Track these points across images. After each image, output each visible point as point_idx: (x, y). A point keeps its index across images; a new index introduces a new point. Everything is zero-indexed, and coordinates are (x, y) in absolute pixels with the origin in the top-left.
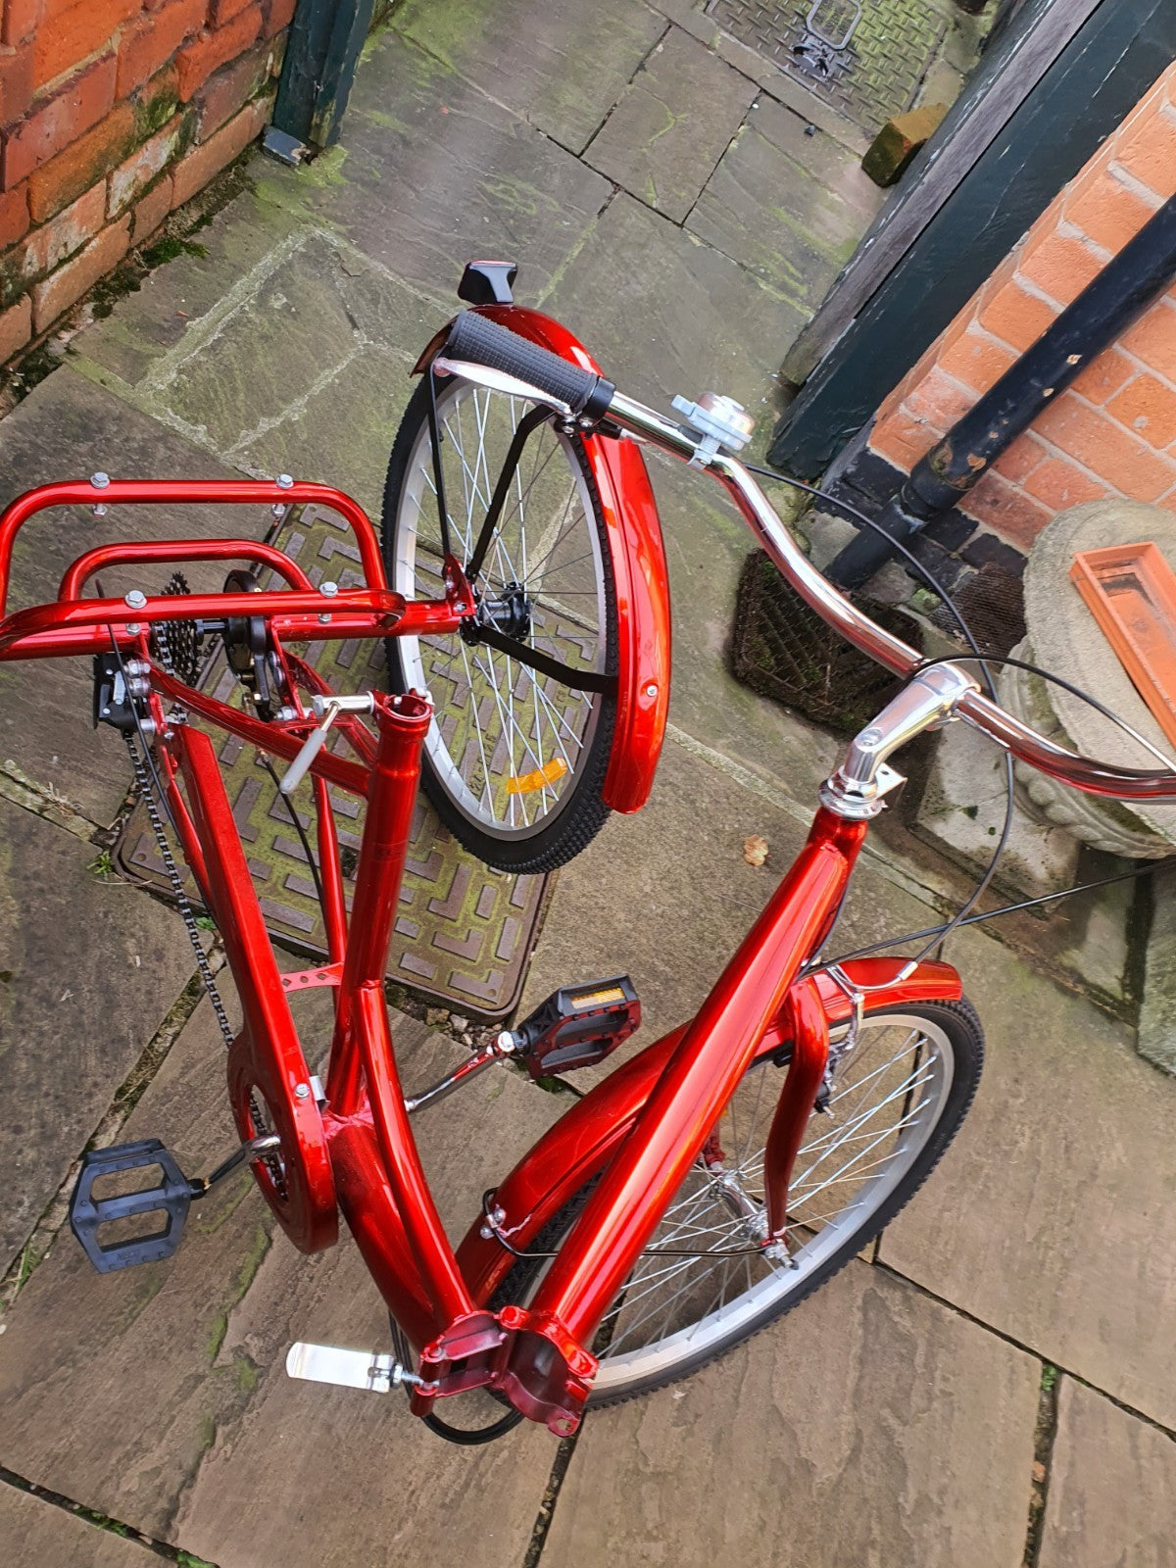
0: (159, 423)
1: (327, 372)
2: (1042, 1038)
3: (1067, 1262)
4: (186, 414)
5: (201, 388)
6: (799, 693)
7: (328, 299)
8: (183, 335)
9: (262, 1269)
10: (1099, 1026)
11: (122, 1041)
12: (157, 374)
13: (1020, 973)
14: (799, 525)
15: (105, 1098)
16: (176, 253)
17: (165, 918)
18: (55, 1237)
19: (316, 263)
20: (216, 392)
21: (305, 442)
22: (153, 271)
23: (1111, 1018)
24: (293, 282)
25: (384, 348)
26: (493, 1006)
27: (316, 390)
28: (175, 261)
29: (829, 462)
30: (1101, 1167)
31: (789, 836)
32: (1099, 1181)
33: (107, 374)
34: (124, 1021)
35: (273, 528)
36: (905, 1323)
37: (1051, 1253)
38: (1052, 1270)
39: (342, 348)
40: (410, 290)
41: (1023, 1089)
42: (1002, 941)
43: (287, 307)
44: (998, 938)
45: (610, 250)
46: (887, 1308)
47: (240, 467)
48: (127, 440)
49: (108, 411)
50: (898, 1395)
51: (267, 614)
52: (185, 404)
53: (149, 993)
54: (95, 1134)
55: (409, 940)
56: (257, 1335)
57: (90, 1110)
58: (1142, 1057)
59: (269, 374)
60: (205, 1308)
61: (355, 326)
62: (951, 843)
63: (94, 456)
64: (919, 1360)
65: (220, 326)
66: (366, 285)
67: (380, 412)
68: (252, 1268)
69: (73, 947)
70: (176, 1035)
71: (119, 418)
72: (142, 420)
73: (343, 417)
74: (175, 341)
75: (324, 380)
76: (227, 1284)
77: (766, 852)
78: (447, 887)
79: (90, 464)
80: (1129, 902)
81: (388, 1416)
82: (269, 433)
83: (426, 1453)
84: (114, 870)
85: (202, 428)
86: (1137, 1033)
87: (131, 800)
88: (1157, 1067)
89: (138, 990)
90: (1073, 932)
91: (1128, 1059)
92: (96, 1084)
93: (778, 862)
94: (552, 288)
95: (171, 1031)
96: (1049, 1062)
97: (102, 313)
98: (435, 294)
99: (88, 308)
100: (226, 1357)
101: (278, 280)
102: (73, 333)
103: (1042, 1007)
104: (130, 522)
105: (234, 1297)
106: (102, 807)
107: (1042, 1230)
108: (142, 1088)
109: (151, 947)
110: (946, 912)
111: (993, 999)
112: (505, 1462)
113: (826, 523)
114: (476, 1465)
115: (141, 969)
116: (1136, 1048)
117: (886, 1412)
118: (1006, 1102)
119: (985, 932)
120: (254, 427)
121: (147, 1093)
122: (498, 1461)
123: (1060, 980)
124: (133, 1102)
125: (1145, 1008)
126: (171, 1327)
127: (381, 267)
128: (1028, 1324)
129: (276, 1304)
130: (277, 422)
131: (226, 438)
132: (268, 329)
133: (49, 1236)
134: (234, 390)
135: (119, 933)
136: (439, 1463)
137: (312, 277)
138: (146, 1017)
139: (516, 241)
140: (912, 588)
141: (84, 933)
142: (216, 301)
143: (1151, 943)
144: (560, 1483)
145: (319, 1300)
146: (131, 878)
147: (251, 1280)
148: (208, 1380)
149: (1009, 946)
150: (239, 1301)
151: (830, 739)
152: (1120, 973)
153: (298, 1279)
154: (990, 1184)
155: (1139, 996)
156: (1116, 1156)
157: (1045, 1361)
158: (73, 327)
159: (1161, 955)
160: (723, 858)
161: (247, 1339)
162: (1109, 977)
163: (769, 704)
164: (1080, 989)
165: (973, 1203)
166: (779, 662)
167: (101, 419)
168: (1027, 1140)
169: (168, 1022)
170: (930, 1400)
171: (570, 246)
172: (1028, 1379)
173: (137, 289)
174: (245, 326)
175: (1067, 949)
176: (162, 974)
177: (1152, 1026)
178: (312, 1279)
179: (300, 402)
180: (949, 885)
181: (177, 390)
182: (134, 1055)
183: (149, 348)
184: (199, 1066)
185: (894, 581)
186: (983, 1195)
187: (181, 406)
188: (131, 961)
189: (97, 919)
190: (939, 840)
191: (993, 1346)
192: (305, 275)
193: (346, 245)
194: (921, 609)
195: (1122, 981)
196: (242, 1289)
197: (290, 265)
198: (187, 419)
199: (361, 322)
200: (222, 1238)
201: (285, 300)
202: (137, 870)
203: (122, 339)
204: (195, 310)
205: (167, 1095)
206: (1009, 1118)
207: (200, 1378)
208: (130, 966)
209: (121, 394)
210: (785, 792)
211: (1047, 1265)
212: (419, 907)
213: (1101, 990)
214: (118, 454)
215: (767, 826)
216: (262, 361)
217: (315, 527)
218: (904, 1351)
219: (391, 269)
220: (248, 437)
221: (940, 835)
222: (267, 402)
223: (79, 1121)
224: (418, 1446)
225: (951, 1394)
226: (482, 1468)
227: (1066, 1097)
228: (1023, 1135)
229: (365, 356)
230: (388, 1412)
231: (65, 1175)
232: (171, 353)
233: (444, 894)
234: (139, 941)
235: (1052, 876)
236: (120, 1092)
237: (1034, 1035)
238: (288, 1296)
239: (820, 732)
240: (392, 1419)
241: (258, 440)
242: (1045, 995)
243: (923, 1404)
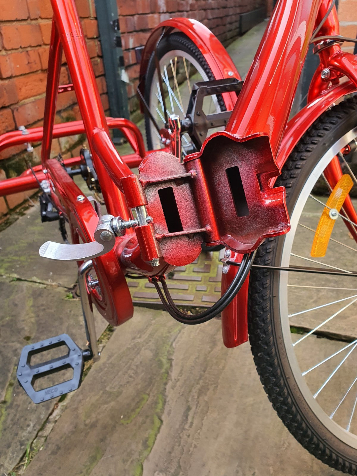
9: (159, 436)
18: (46, 440)
55: (204, 292)
56: (161, 471)
60: (129, 463)
68: (153, 437)
70: (104, 346)
76: (140, 446)
84: (73, 297)
95: (101, 345)
105: (145, 453)
106: (69, 282)
121: (92, 370)
133: (43, 439)
147: (154, 443)
150: (148, 455)
153: (181, 438)
169: (100, 342)
178: (189, 436)
196: (150, 449)
200: (135, 425)
205: (101, 369)
212: (205, 281)
231: (51, 409)
238: (176, 447)
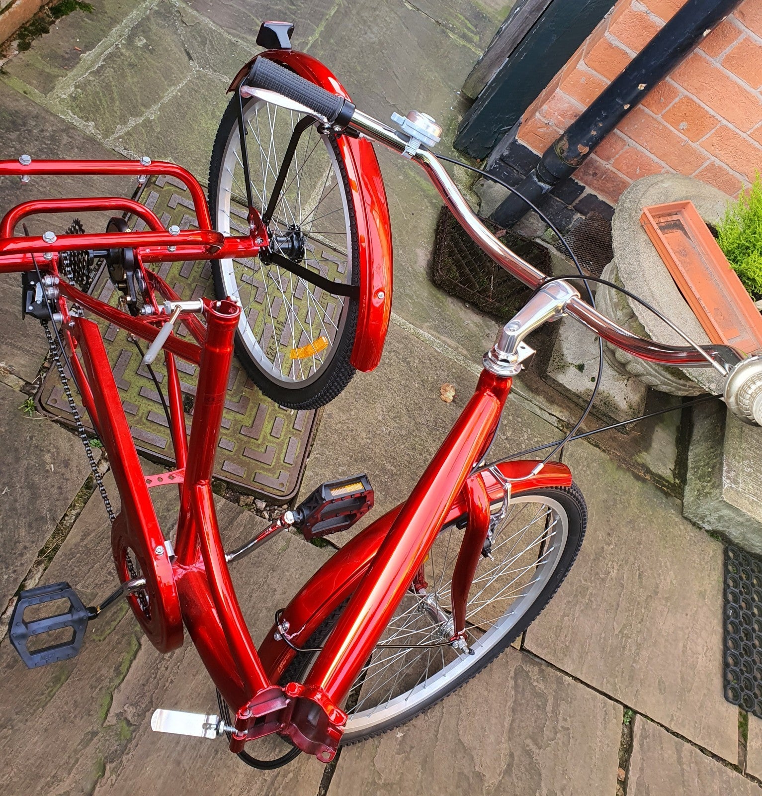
0: (64, 121)
1: (173, 88)
2: (625, 508)
3: (639, 646)
4: (81, 115)
5: (90, 97)
6: (474, 294)
7: (174, 41)
8: (78, 63)
9: (135, 663)
10: (659, 499)
11: (43, 519)
12: (61, 88)
13: (611, 467)
14: (474, 188)
15: (31, 556)
16: (74, 9)
17: (70, 440)
19: (165, 18)
20: (100, 100)
21: (159, 133)
22: (58, 21)
23: (667, 495)
24: (150, 30)
25: (210, 73)
26: (282, 494)
27: (166, 100)
28: (72, 14)
29: (492, 148)
30: (660, 587)
31: (468, 383)
32: (659, 595)
33: (28, 88)
34: (44, 507)
35: (138, 188)
36: (541, 686)
37: (629, 641)
38: (630, 651)
39: (182, 73)
40: (226, 35)
41: (613, 540)
42: (599, 448)
43: (146, 46)
44: (597, 446)
45: (354, 12)
46: (528, 676)
47: (116, 149)
48: (42, 131)
49: (30, 112)
50: (536, 731)
51: (134, 246)
52: (80, 108)
53: (60, 488)
54: (25, 580)
55: (227, 452)
56: (132, 705)
57: (22, 564)
58: (686, 518)
59: (135, 89)
60: (98, 689)
61: (190, 58)
62: (568, 387)
63: (20, 142)
64: (549, 708)
65: (102, 57)
66: (197, 30)
67: (207, 114)
68: (128, 662)
69: (10, 459)
70: (78, 515)
71: (37, 117)
72: (52, 118)
73: (183, 117)
74: (73, 67)
75: (170, 93)
76: (112, 673)
77: (454, 394)
78: (252, 418)
79: (18, 146)
80: (678, 423)
81: (216, 754)
82: (135, 127)
83: (241, 776)
84: (36, 410)
85: (92, 124)
86: (683, 503)
87: (47, 365)
88: (694, 524)
89: (53, 486)
90: (643, 442)
91: (677, 520)
92: (25, 548)
93: (461, 400)
94: (317, 35)
95: (74, 512)
96: (630, 522)
97: (24, 47)
98: (243, 38)
99: (15, 44)
100: (112, 720)
101: (140, 28)
102: (5, 60)
103: (625, 488)
104: (45, 184)
105: (117, 682)
106: (28, 369)
107: (625, 627)
108: (56, 549)
109: (61, 458)
110: (565, 430)
111: (595, 483)
112: (291, 780)
113: (490, 187)
114: (273, 783)
115: (55, 473)
116: (682, 514)
117: (529, 741)
118: (603, 548)
119: (589, 442)
120: (125, 123)
121: (59, 553)
122: (287, 780)
123: (636, 471)
124: (50, 559)
125: (687, 488)
126: (75, 702)
127: (207, 20)
128: (615, 684)
129: (144, 685)
130: (141, 120)
131: (107, 131)
132: (133, 60)
134: (112, 99)
135: (40, 450)
136: (249, 783)
137: (163, 27)
138: (58, 503)
139: (294, 5)
140: (544, 228)
141: (16, 450)
142: (100, 40)
143: (691, 448)
144: (326, 792)
145: (172, 682)
146: (47, 414)
147: (128, 670)
148: (100, 735)
149: (604, 451)
150: (120, 684)
151: (493, 322)
152: (672, 467)
153: (158, 669)
154: (593, 599)
155: (684, 481)
156: (669, 580)
157: (626, 707)
158: (5, 56)
159: (697, 455)
160: (428, 398)
161: (125, 708)
162: (666, 470)
163: (455, 301)
164: (648, 477)
165: (582, 611)
166: (461, 275)
167: (25, 117)
168: (615, 571)
169: (73, 506)
170: (556, 733)
171: (329, 8)
172: (615, 718)
173: (47, 32)
174: (119, 57)
175: (640, 452)
176: (68, 476)
177: (692, 499)
178: (167, 668)
179: (155, 107)
180: (567, 413)
181: (74, 99)
182: (51, 528)
183: (55, 71)
184: (93, 535)
185: (532, 224)
186: (588, 606)
187: (77, 110)
188: (48, 467)
189: (25, 441)
190: (561, 385)
191: (594, 698)
192: (158, 25)
193: (184, 5)
194: (550, 241)
195: (673, 471)
196: (122, 677)
197: (148, 18)
198: (82, 118)
199: (194, 56)
200: (109, 644)
201: (145, 41)
202: (51, 410)
203: (38, 65)
204: (86, 46)
205: (72, 554)
206: (604, 558)
207: (94, 734)
208: (47, 471)
209: (38, 101)
210: (465, 356)
211: (628, 648)
212: (234, 432)
213: (660, 477)
214: (36, 140)
215: (454, 377)
216: (131, 80)
217: (166, 188)
218: (540, 703)
219: (214, 22)
220: (121, 130)
221: (561, 382)
222: (134, 107)
223: (15, 571)
224: (236, 772)
225: (568, 729)
226: (276, 785)
227: (639, 544)
228: (613, 568)
229: (197, 78)
230: (217, 752)
231: (6, 606)
232: (70, 74)
233: (250, 422)
234: (53, 455)
235: (630, 407)
236: (42, 552)
237: (620, 506)
238: (151, 680)
239: (487, 319)
240: (219, 756)
241: (128, 132)
242: (626, 481)
243: (551, 735)
